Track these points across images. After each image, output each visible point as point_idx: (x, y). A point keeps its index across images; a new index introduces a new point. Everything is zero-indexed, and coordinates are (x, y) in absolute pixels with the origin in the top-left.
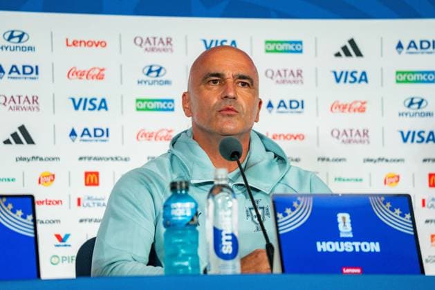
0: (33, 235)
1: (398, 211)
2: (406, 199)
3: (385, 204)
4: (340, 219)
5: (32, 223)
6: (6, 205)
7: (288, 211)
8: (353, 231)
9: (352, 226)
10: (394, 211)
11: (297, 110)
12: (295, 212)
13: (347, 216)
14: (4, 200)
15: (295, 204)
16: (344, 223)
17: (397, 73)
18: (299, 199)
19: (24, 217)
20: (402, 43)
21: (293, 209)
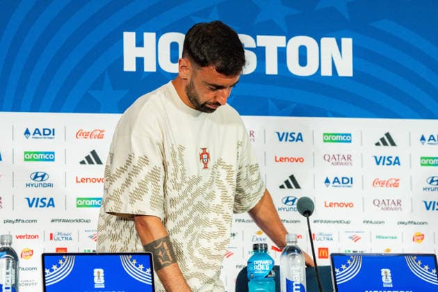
0: (151, 284)
1: (426, 267)
2: (433, 258)
3: (417, 262)
4: (383, 274)
5: (150, 275)
6: (132, 261)
7: (344, 267)
8: (393, 283)
9: (392, 279)
10: (423, 267)
11: (348, 185)
12: (349, 267)
13: (388, 271)
14: (130, 257)
15: (349, 262)
16: (386, 276)
17: (422, 158)
18: (352, 257)
19: (144, 270)
20: (425, 136)
21: (347, 265)
